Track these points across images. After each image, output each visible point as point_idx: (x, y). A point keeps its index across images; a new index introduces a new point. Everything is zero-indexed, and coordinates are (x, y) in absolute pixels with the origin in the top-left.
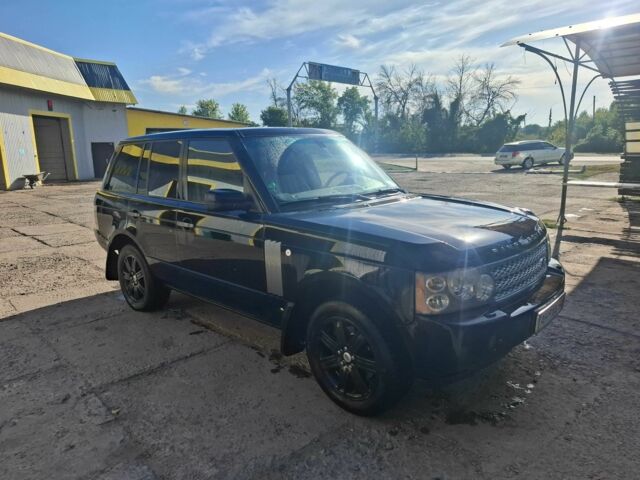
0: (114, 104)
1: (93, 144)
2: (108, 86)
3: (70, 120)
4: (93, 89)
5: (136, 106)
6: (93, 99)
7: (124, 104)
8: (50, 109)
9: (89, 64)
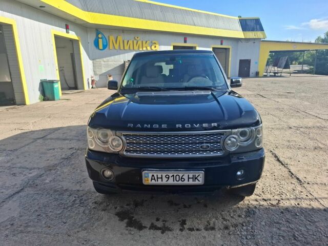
0: (254, 39)
1: (240, 60)
2: (253, 30)
3: (231, 49)
4: (245, 32)
5: (265, 39)
6: (244, 37)
7: (260, 39)
8: (222, 44)
9: (245, 20)
